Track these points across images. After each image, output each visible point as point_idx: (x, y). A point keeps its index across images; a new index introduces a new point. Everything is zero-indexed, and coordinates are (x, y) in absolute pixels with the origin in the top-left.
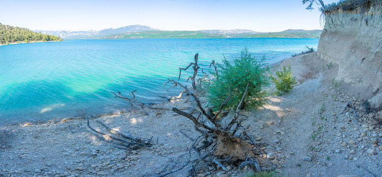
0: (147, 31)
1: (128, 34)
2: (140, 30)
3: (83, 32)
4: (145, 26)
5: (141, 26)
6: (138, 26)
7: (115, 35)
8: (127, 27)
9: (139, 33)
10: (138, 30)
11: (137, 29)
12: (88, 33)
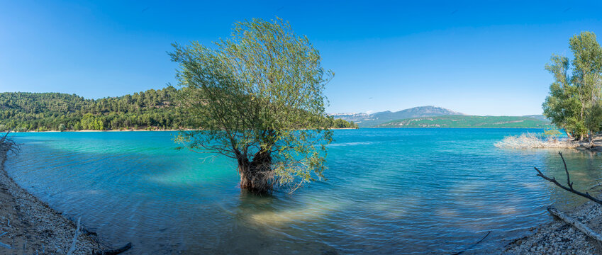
0: (445, 117)
1: (417, 120)
2: (433, 114)
3: (348, 115)
4: (439, 108)
5: (433, 108)
6: (428, 108)
7: (400, 122)
8: (414, 109)
9: (433, 118)
10: (429, 114)
11: (428, 111)
12: (356, 117)
